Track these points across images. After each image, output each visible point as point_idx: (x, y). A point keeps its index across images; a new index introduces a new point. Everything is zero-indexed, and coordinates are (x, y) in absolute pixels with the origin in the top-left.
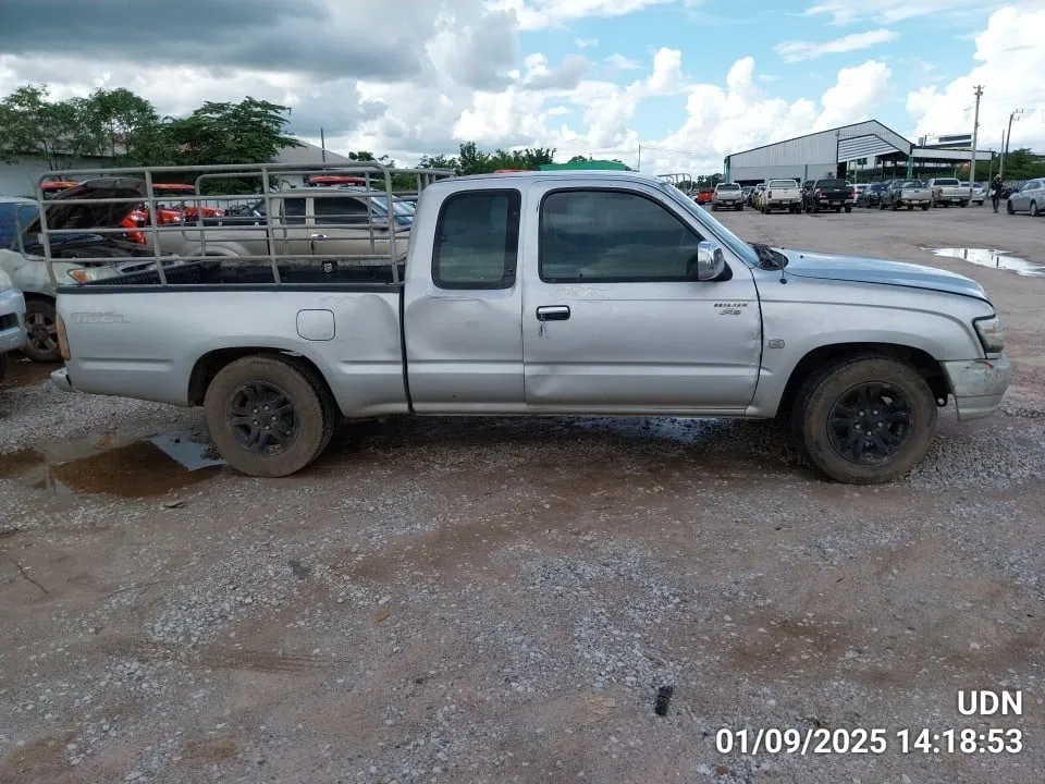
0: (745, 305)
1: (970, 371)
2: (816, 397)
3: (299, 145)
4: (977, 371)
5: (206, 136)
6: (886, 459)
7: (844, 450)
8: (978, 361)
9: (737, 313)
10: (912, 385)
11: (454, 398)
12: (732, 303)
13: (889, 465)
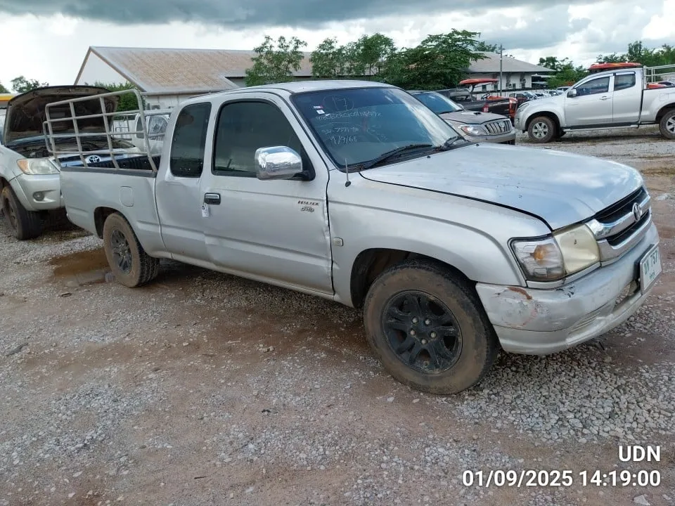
0: (317, 204)
1: (502, 299)
2: (369, 297)
3: (486, 57)
4: (510, 300)
5: (426, 58)
6: (437, 372)
7: (400, 352)
8: (514, 288)
9: (311, 210)
10: (454, 302)
11: (183, 253)
12: (309, 201)
13: (440, 378)
